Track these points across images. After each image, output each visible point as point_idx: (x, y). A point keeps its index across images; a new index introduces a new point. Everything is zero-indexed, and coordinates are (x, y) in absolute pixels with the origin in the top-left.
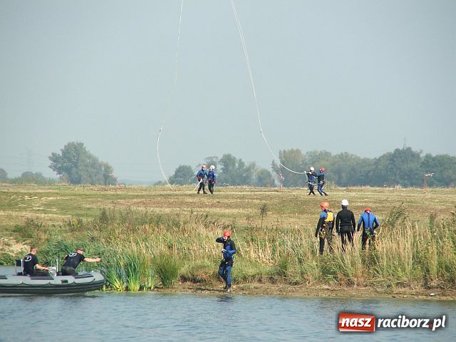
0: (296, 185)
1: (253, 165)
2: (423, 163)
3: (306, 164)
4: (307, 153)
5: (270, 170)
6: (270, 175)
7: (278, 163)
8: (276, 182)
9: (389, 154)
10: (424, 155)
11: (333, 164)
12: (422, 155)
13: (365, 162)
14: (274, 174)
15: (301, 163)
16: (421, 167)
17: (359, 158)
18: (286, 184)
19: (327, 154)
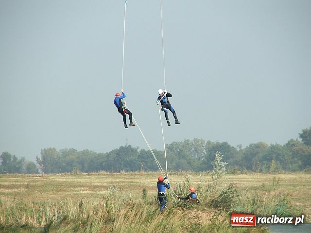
0: (52, 172)
1: (23, 159)
2: (139, 156)
3: (60, 158)
4: (60, 150)
5: (35, 162)
6: (34, 166)
7: (40, 157)
8: (39, 171)
9: (116, 150)
10: (140, 150)
11: (78, 158)
13: (100, 155)
14: (38, 165)
15: (56, 157)
16: (138, 158)
17: (95, 153)
18: (46, 171)
19: (73, 151)
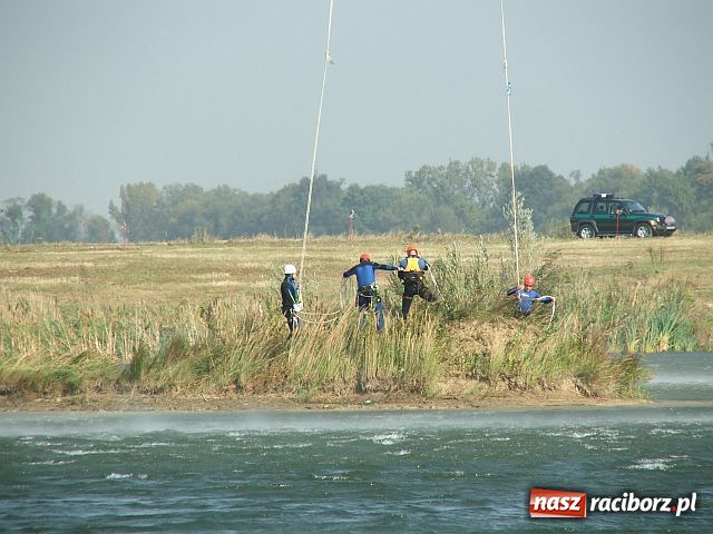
0: (147, 238)
1: (79, 209)
2: (346, 199)
3: (164, 206)
4: (165, 188)
5: (108, 217)
6: (107, 225)
7: (119, 204)
8: (117, 235)
9: (294, 187)
10: (347, 186)
11: (206, 206)
12: (344, 187)
13: (255, 198)
14: (113, 222)
15: (155, 204)
16: (343, 205)
17: (246, 194)
18: (132, 236)
19: (195, 189)
